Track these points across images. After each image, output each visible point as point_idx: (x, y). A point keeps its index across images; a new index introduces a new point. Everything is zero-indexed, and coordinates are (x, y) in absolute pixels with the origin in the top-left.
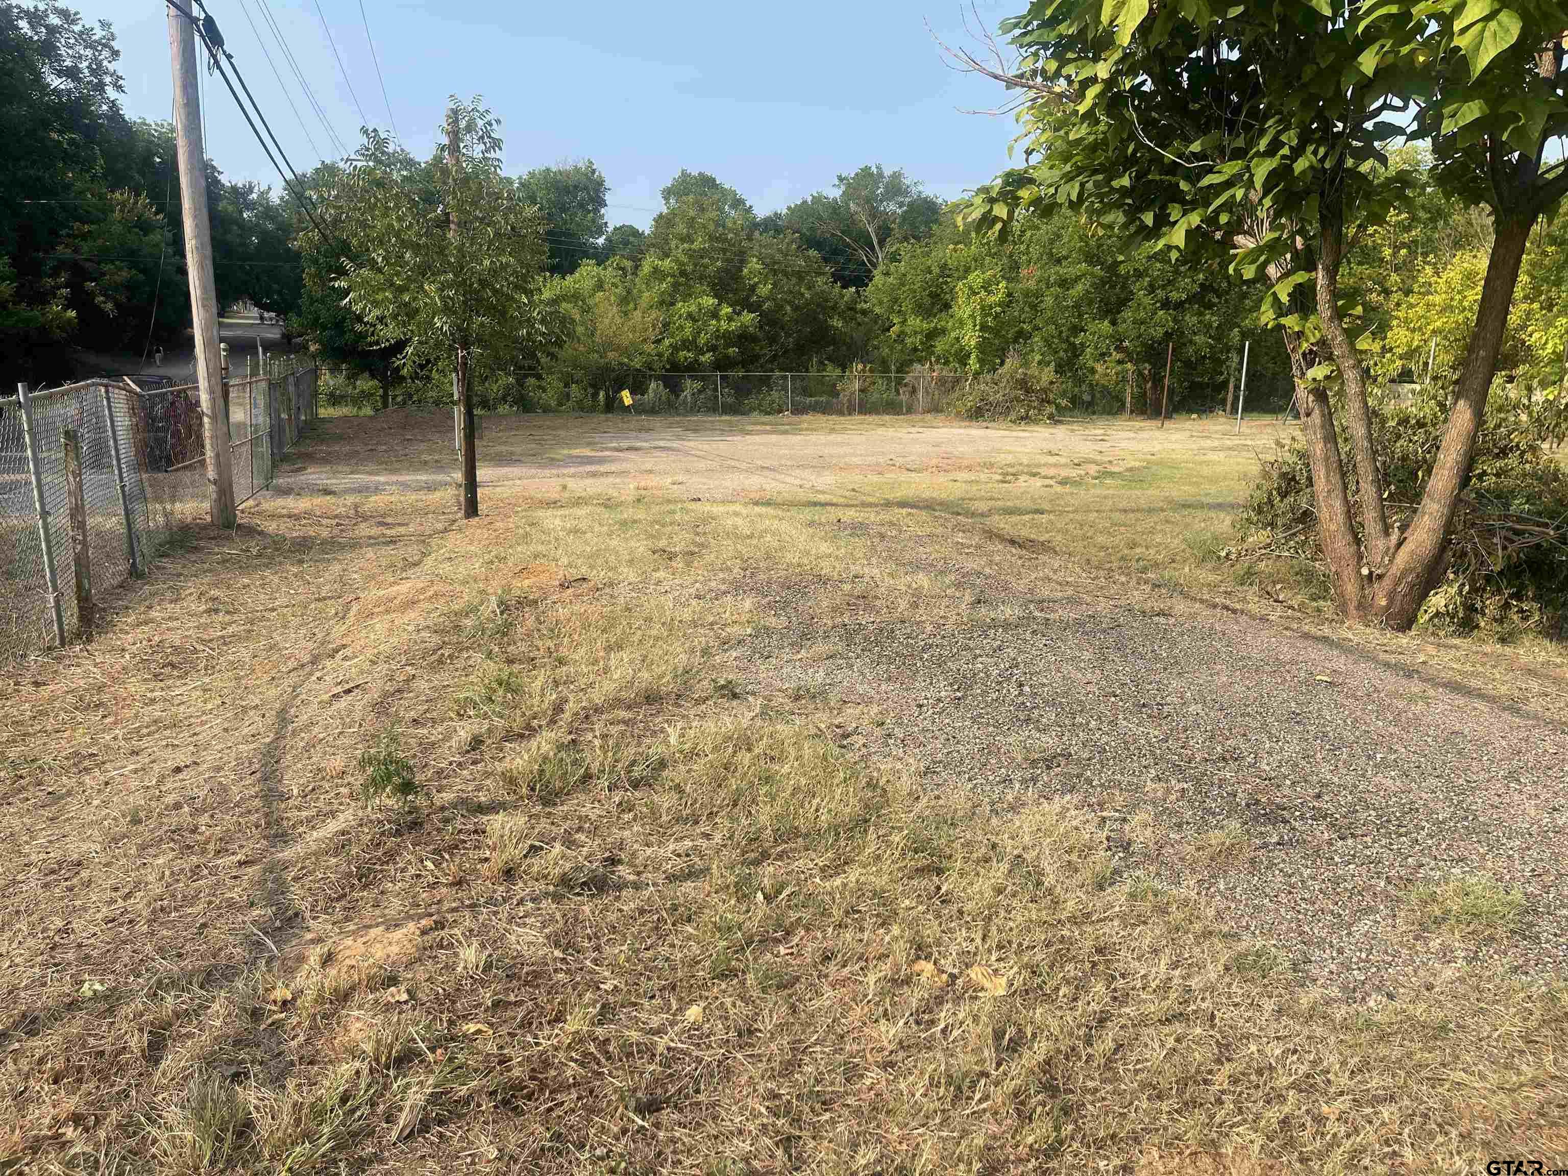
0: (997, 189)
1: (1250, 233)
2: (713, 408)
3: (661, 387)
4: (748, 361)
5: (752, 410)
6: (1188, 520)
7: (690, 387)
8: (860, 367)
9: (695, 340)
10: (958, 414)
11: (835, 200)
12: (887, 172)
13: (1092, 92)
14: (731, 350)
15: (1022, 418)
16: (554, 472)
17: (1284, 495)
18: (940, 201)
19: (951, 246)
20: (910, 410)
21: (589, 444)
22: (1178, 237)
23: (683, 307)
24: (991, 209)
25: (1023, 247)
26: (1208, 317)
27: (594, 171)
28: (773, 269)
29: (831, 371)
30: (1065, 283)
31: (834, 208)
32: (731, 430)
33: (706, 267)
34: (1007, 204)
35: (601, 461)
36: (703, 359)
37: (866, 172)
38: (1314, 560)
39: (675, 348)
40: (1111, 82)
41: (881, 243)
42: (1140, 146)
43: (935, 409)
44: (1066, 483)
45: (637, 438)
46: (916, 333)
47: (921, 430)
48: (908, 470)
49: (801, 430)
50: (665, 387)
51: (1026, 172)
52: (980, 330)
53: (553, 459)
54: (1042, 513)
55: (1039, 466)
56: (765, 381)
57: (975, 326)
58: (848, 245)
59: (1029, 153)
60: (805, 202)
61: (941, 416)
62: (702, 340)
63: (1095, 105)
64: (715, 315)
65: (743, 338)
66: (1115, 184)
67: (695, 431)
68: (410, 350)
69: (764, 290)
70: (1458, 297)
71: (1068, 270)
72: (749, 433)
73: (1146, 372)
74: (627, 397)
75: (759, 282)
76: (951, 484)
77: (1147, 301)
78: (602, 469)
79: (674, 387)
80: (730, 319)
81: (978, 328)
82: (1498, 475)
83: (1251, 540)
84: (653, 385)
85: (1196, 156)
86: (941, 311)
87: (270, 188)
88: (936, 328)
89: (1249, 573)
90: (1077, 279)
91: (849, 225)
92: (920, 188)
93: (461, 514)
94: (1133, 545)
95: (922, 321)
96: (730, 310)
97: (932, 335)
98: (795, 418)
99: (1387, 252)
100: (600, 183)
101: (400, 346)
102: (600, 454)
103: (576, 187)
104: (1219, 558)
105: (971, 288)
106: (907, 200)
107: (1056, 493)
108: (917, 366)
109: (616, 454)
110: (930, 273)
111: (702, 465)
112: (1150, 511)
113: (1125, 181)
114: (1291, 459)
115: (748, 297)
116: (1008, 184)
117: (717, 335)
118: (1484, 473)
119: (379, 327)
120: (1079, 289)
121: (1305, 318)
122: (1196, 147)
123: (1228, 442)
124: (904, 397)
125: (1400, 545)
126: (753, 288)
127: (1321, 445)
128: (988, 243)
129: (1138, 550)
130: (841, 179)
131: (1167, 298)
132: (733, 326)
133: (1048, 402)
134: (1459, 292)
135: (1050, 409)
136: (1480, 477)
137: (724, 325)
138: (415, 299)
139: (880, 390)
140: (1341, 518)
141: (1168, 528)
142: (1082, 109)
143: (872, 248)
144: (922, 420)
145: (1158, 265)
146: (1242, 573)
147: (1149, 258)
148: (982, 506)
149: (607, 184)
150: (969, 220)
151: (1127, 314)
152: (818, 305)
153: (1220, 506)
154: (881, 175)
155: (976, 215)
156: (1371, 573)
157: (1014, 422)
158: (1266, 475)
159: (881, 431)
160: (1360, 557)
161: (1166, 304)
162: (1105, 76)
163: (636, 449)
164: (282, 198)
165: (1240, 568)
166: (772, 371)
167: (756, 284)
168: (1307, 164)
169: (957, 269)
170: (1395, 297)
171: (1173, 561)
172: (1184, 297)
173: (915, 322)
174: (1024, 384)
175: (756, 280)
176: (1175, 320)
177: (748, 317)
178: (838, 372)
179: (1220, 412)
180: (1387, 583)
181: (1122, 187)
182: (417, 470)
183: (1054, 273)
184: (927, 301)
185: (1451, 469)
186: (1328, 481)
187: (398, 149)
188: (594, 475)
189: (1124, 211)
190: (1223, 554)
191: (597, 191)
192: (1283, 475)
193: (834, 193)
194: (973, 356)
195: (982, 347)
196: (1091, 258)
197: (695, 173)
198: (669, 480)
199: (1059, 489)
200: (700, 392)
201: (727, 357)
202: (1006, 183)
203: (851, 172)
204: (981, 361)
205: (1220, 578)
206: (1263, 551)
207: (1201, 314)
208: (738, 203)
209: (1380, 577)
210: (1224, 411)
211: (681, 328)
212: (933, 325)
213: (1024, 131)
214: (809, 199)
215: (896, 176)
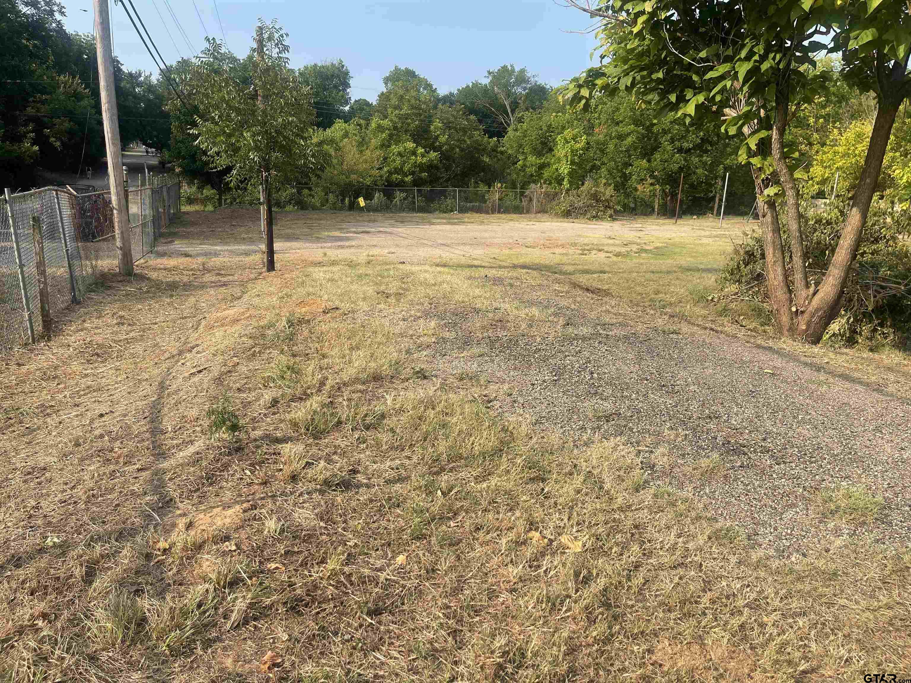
0: (583, 79)
1: (733, 107)
2: (412, 208)
3: (382, 196)
4: (433, 180)
5: (435, 210)
6: (690, 278)
7: (399, 195)
8: (499, 185)
9: (402, 168)
10: (557, 214)
11: (486, 85)
12: (517, 69)
13: (641, 20)
14: (423, 174)
15: (594, 217)
16: (319, 245)
17: (746, 265)
18: (548, 87)
19: (554, 114)
20: (528, 212)
21: (340, 229)
22: (690, 109)
23: (395, 149)
24: (579, 92)
25: (596, 115)
26: (705, 158)
27: (343, 66)
28: (448, 126)
29: (482, 188)
30: (621, 137)
31: (485, 91)
32: (424, 222)
33: (409, 124)
34: (589, 88)
35: (348, 239)
36: (406, 179)
37: (505, 68)
38: (763, 302)
39: (390, 173)
40: (653, 14)
41: (513, 111)
42: (670, 53)
43: (542, 211)
44: (619, 256)
45: (367, 226)
46: (532, 165)
47: (534, 223)
48: (526, 247)
49: (463, 222)
50: (384, 196)
51: (600, 69)
52: (570, 165)
53: (318, 238)
54: (605, 273)
55: (603, 245)
56: (443, 193)
57: (567, 161)
58: (493, 112)
59: (602, 57)
60: (468, 86)
61: (546, 215)
62: (406, 169)
63: (643, 28)
64: (414, 153)
65: (430, 167)
66: (654, 76)
67: (402, 222)
68: (234, 172)
69: (443, 139)
70: (852, 148)
71: (623, 129)
72: (433, 224)
73: (667, 190)
74: (362, 202)
75: (441, 134)
76: (552, 255)
77: (669, 148)
78: (347, 243)
79: (389, 195)
80: (423, 156)
81: (569, 163)
82: (872, 254)
83: (726, 290)
84: (377, 195)
85: (703, 60)
86: (547, 152)
87: (151, 74)
88: (544, 163)
89: (725, 310)
90: (629, 134)
91: (494, 101)
92: (536, 79)
93: (265, 269)
94: (657, 292)
95: (536, 158)
96: (423, 150)
97: (542, 167)
98: (461, 215)
99: (812, 120)
100: (347, 73)
101: (229, 169)
102: (347, 235)
103: (333, 76)
104: (707, 300)
105: (565, 139)
106: (529, 86)
107: (613, 261)
108: (532, 186)
109: (355, 235)
110: (541, 130)
111: (406, 242)
112: (668, 272)
113: (660, 75)
114: (752, 243)
115: (434, 143)
116: (590, 76)
117: (415, 165)
118: (865, 252)
119: (216, 158)
120: (629, 140)
121: (764, 159)
122: (703, 54)
123: (715, 233)
124: (524, 204)
125: (814, 294)
126: (437, 137)
127: (771, 234)
128: (576, 113)
129: (661, 295)
130: (489, 73)
131: (681, 146)
132: (425, 160)
133: (609, 207)
134: (853, 145)
135: (610, 212)
136: (862, 255)
137: (419, 159)
138: (238, 141)
139: (511, 199)
140: (781, 278)
141: (677, 282)
142: (635, 30)
143: (508, 115)
144: (535, 217)
145: (677, 127)
146: (721, 309)
147: (671, 123)
148: (570, 268)
149: (351, 74)
150: (566, 97)
151: (657, 156)
152: (475, 148)
153: (709, 270)
154: (513, 71)
155: (570, 95)
156: (797, 310)
157: (589, 219)
158: (736, 252)
159: (511, 223)
160: (791, 301)
161: (680, 150)
162: (650, 10)
163: (368, 232)
164: (158, 80)
165: (719, 307)
166: (447, 187)
167: (438, 135)
168: (769, 65)
169: (557, 128)
170: (816, 147)
171: (681, 302)
172: (691, 146)
173: (532, 159)
174: (595, 197)
175: (438, 132)
176: (685, 160)
177: (433, 155)
178: (486, 188)
179: (710, 215)
180: (806, 316)
181: (658, 78)
182: (239, 243)
183: (615, 130)
184: (539, 147)
185: (847, 249)
186: (774, 256)
187: (227, 51)
188: (342, 247)
189: (658, 93)
190: (710, 298)
191: (345, 78)
192: (747, 253)
193: (485, 81)
194: (566, 180)
195: (571, 174)
196: (637, 122)
197: (403, 68)
198: (386, 251)
199: (615, 259)
200: (405, 199)
201: (421, 179)
202: (589, 76)
203: (496, 68)
204: (570, 182)
205: (707, 312)
206: (734, 297)
207: (702, 156)
208: (428, 86)
209: (802, 312)
210: (712, 214)
211: (394, 161)
212: (542, 161)
213: (600, 44)
214: (471, 85)
215: (522, 71)
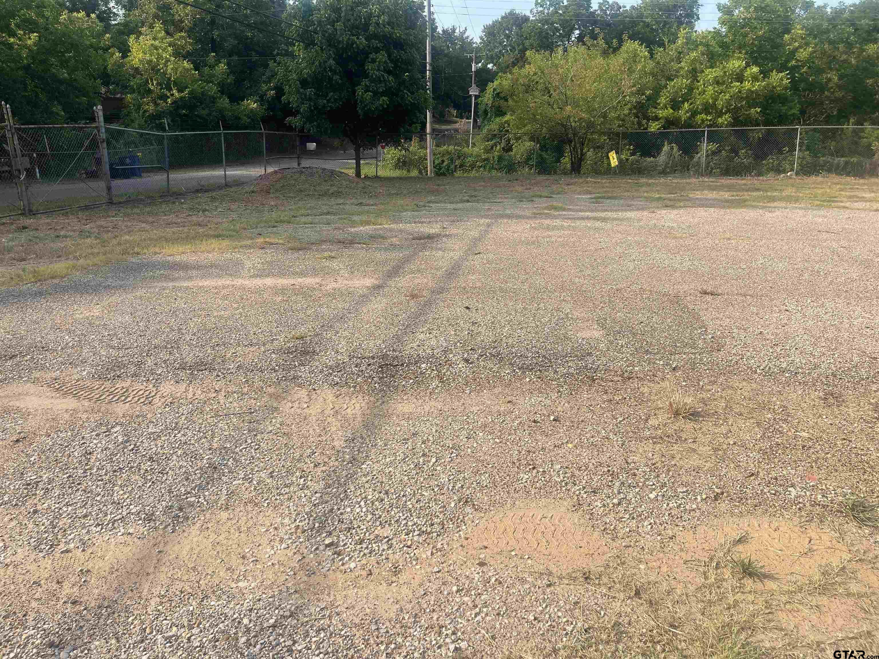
3: (676, 149)
7: (705, 149)
9: (714, 103)
14: (753, 109)
23: (711, 74)
33: (745, 35)
39: (694, 113)
50: (679, 149)
62: (720, 104)
64: (740, 78)
65: (769, 98)
69: (804, 54)
75: (800, 47)
80: (755, 79)
84: (666, 148)
96: (756, 70)
115: (787, 61)
117: (738, 96)
126: (792, 52)
132: (757, 86)
137: (747, 85)
167: (796, 49)
175: (797, 44)
177: (777, 78)
200: (714, 153)
